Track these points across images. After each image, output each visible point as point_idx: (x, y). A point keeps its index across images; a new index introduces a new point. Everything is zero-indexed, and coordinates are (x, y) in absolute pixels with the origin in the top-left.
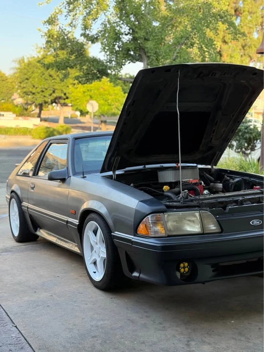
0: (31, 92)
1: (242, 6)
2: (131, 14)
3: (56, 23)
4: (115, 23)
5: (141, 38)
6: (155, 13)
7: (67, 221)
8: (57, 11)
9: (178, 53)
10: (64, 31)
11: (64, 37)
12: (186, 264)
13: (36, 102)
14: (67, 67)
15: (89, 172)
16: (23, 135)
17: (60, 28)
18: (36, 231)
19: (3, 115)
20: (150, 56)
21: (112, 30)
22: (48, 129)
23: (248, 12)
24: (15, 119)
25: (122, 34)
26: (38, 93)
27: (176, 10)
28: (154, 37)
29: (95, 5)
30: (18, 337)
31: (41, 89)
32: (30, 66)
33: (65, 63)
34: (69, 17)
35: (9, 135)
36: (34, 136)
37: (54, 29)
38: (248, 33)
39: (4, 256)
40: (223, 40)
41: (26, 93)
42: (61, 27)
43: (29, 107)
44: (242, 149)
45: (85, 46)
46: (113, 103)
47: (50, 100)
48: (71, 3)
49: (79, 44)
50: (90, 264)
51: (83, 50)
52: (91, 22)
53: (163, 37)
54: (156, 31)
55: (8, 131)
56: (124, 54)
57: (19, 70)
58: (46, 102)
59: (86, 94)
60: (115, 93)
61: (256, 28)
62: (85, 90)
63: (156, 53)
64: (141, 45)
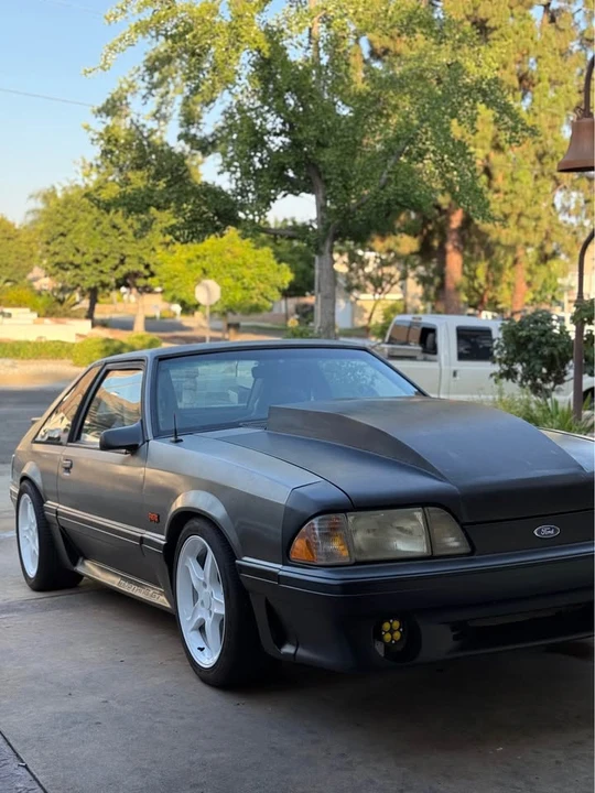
0: (72, 264)
1: (534, 67)
2: (287, 91)
3: (124, 113)
4: (252, 110)
5: (310, 143)
6: (340, 88)
7: (142, 538)
8: (125, 86)
9: (389, 173)
10: (141, 128)
11: (141, 141)
12: (396, 624)
13: (82, 284)
14: (149, 205)
15: (190, 431)
16: (52, 358)
17: (132, 121)
18: (75, 564)
19: (10, 315)
20: (331, 180)
21: (245, 125)
22: (108, 344)
23: (550, 80)
24: (35, 323)
25: (269, 133)
26: (88, 265)
27: (386, 82)
28: (337, 138)
29: (208, 72)
30: (29, 787)
31: (93, 257)
32: (69, 206)
33: (143, 198)
34: (151, 98)
35: (23, 358)
36: (78, 359)
37: (119, 126)
38: (550, 127)
39: (5, 621)
40: (494, 144)
41: (61, 266)
42: (135, 121)
43: (67, 296)
44: (535, 379)
45: (187, 162)
46: (254, 285)
47: (113, 280)
48: (156, 69)
49: (174, 157)
50: (192, 630)
51: (183, 169)
52: (199, 109)
53: (358, 138)
54: (342, 126)
55: (19, 350)
56: (272, 177)
57: (45, 216)
58: (104, 285)
59: (193, 264)
60: (258, 262)
61: (568, 115)
62: (191, 258)
63: (343, 173)
64: (310, 156)
